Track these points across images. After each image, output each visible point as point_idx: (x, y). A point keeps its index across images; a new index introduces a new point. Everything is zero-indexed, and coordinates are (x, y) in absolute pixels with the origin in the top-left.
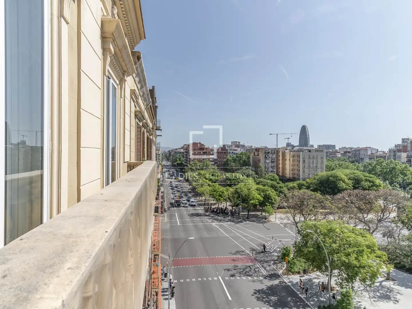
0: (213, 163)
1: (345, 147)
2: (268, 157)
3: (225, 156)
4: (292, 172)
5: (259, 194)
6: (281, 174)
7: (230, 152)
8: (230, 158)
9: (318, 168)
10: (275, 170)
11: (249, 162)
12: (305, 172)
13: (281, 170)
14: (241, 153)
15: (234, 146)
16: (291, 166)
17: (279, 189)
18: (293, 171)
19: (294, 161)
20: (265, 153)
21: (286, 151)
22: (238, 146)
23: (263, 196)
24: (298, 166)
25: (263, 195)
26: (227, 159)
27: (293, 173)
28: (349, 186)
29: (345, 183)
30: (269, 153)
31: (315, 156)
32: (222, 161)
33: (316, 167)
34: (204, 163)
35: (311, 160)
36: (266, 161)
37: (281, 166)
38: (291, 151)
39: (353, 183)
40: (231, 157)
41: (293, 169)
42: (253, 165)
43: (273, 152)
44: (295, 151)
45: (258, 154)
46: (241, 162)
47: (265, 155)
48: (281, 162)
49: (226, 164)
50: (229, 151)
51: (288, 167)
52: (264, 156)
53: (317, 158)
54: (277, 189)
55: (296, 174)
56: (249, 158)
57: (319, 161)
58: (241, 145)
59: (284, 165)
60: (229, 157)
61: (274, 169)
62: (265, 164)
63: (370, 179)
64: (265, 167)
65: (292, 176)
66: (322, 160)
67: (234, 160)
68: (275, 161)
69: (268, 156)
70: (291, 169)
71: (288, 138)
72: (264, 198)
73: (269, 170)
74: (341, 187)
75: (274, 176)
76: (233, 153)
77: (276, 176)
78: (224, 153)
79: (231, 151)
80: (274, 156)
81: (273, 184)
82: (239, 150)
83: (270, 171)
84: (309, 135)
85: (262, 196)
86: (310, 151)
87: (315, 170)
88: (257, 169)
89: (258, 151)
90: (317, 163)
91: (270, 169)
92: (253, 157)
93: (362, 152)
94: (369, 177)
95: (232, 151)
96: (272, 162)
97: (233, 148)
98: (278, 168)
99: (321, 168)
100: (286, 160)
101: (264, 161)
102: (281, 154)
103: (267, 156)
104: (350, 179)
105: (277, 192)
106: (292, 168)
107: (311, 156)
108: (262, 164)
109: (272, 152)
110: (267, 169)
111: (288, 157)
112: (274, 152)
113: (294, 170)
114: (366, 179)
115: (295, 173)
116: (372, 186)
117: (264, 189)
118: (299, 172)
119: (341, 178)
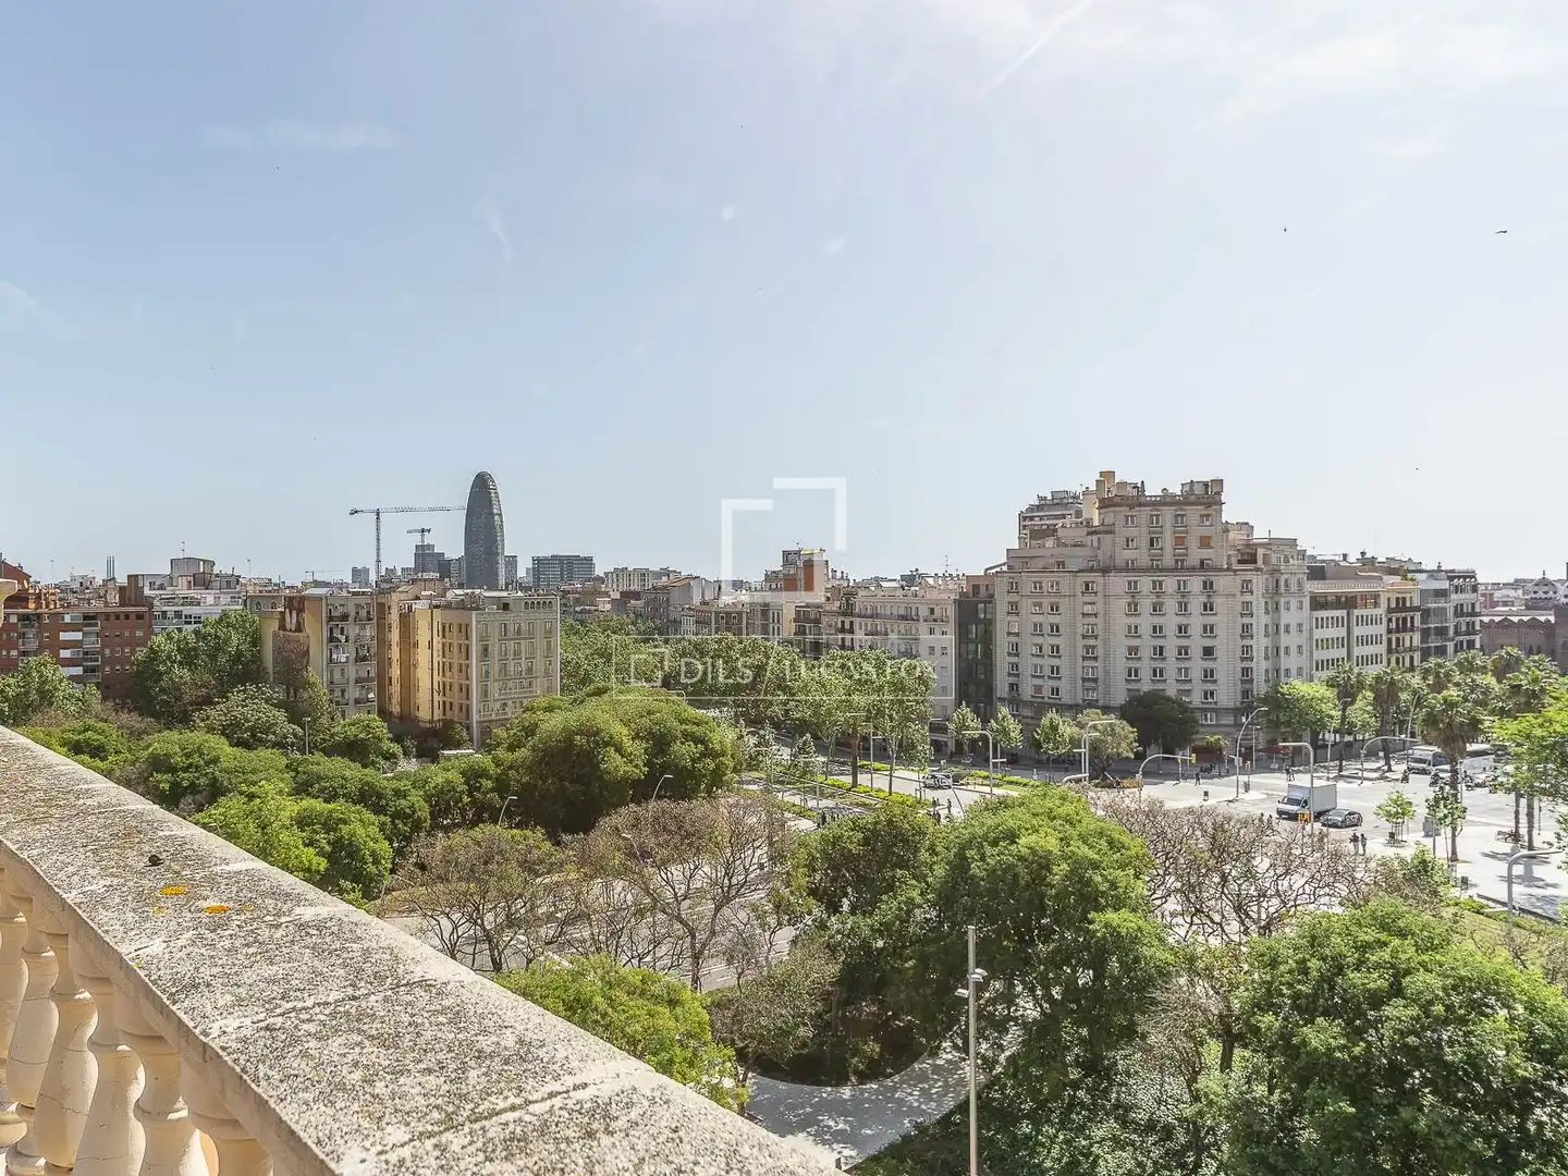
0: (78, 671)
1: (623, 570)
2: (343, 639)
3: (139, 633)
4: (441, 699)
5: (310, 843)
6: (396, 709)
7: (164, 613)
8: (168, 647)
9: (536, 678)
10: (371, 695)
11: (257, 658)
12: (490, 698)
13: (396, 688)
14: (221, 619)
15: (183, 582)
16: (435, 673)
17: (391, 804)
18: (444, 695)
19: (447, 648)
20: (331, 619)
21: (418, 606)
22: (203, 580)
23: (328, 848)
24: (464, 670)
25: (328, 843)
26: (151, 648)
27: (444, 702)
28: (636, 766)
29: (623, 756)
30: (345, 617)
31: (524, 627)
32: (125, 660)
33: (530, 670)
34: (29, 674)
35: (511, 645)
36: (334, 656)
37: (395, 672)
38: (437, 607)
39: (646, 749)
40: (169, 637)
41: (444, 685)
42: (274, 673)
43: (363, 613)
44: (448, 606)
45: (298, 621)
46: (222, 659)
47: (331, 629)
48: (395, 653)
49: (149, 671)
50: (159, 607)
51: (423, 677)
52: (326, 634)
53: (531, 636)
54: (383, 802)
55: (456, 708)
56: (256, 640)
57: (540, 643)
58: (217, 575)
59: (408, 667)
60: (159, 639)
61: (369, 690)
62: (332, 671)
63: (695, 728)
64: (332, 683)
65: (442, 717)
66: (549, 643)
67: (189, 657)
68: (373, 651)
69: (342, 633)
70: (436, 686)
71: (423, 531)
72: (329, 857)
73: (346, 694)
74: (609, 773)
75: (368, 726)
76: (178, 614)
77: (379, 722)
78: (133, 617)
79: (171, 609)
80: (369, 632)
81: (367, 783)
82: (210, 600)
83: (351, 702)
84: (500, 515)
85: (321, 853)
86: (506, 607)
87: (525, 683)
88: (295, 693)
89: (300, 611)
90: (531, 657)
91: (354, 693)
92: (275, 635)
93: (675, 596)
94: (694, 723)
95: (176, 608)
96: (360, 659)
97: (183, 590)
98: (383, 681)
99: (547, 673)
100: (416, 645)
101: (326, 654)
102: (394, 617)
103: (337, 634)
104: (636, 737)
105: (382, 818)
106: (440, 679)
107: (511, 628)
108: (316, 673)
109: (357, 613)
110: (338, 693)
111: (423, 634)
112: (368, 612)
113: (448, 687)
114: (686, 730)
115: (451, 703)
116: (703, 755)
117: (330, 817)
118: (468, 699)
119: (611, 737)
